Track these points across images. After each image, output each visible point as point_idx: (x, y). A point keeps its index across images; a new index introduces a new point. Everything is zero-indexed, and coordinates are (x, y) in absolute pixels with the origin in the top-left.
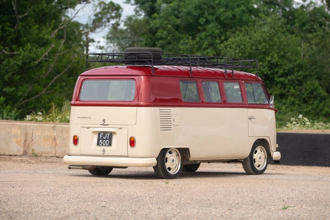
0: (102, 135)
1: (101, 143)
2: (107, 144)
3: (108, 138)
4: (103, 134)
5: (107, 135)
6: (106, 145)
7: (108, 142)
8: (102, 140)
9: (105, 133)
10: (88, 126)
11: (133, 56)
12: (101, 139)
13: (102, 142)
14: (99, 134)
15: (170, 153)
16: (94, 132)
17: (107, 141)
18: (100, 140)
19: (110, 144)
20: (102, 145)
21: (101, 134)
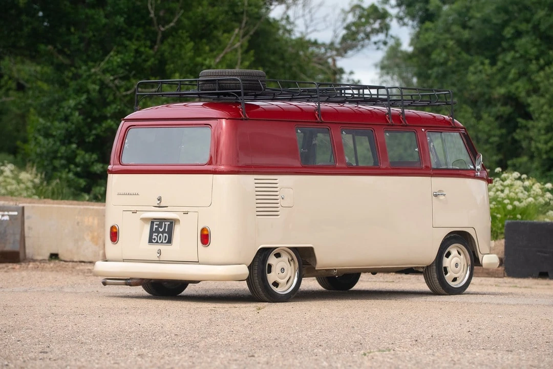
0: (156, 225)
1: (155, 239)
2: (165, 240)
3: (166, 230)
4: (158, 223)
5: (165, 225)
6: (164, 242)
7: (166, 236)
8: (156, 234)
9: (162, 221)
10: (134, 209)
11: (212, 85)
12: (155, 232)
13: (157, 236)
14: (152, 223)
15: (278, 255)
16: (145, 220)
17: (165, 234)
18: (154, 234)
19: (170, 241)
20: (157, 242)
21: (155, 223)
